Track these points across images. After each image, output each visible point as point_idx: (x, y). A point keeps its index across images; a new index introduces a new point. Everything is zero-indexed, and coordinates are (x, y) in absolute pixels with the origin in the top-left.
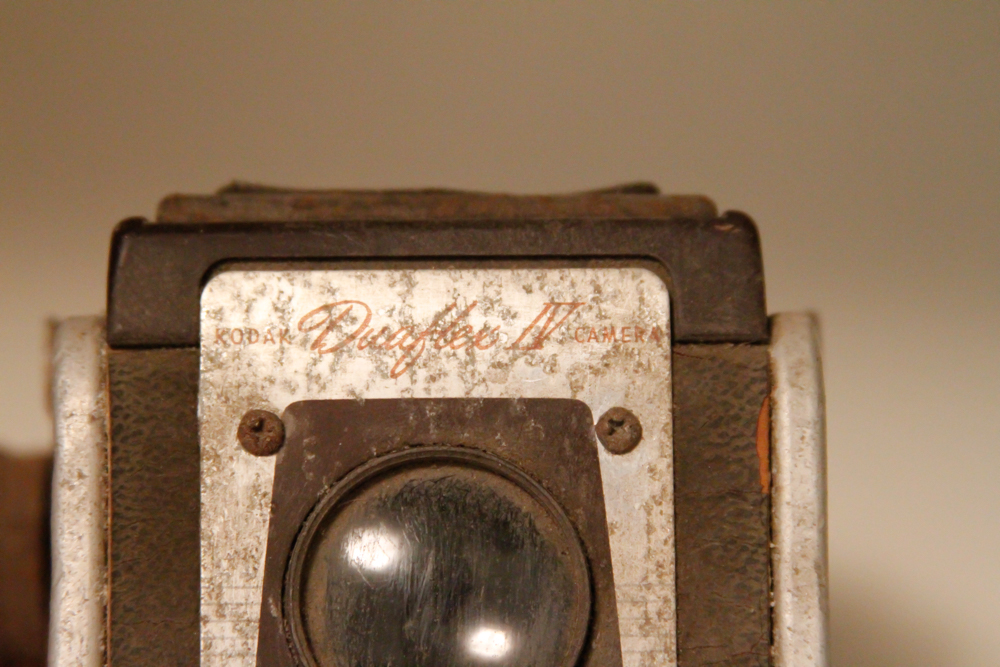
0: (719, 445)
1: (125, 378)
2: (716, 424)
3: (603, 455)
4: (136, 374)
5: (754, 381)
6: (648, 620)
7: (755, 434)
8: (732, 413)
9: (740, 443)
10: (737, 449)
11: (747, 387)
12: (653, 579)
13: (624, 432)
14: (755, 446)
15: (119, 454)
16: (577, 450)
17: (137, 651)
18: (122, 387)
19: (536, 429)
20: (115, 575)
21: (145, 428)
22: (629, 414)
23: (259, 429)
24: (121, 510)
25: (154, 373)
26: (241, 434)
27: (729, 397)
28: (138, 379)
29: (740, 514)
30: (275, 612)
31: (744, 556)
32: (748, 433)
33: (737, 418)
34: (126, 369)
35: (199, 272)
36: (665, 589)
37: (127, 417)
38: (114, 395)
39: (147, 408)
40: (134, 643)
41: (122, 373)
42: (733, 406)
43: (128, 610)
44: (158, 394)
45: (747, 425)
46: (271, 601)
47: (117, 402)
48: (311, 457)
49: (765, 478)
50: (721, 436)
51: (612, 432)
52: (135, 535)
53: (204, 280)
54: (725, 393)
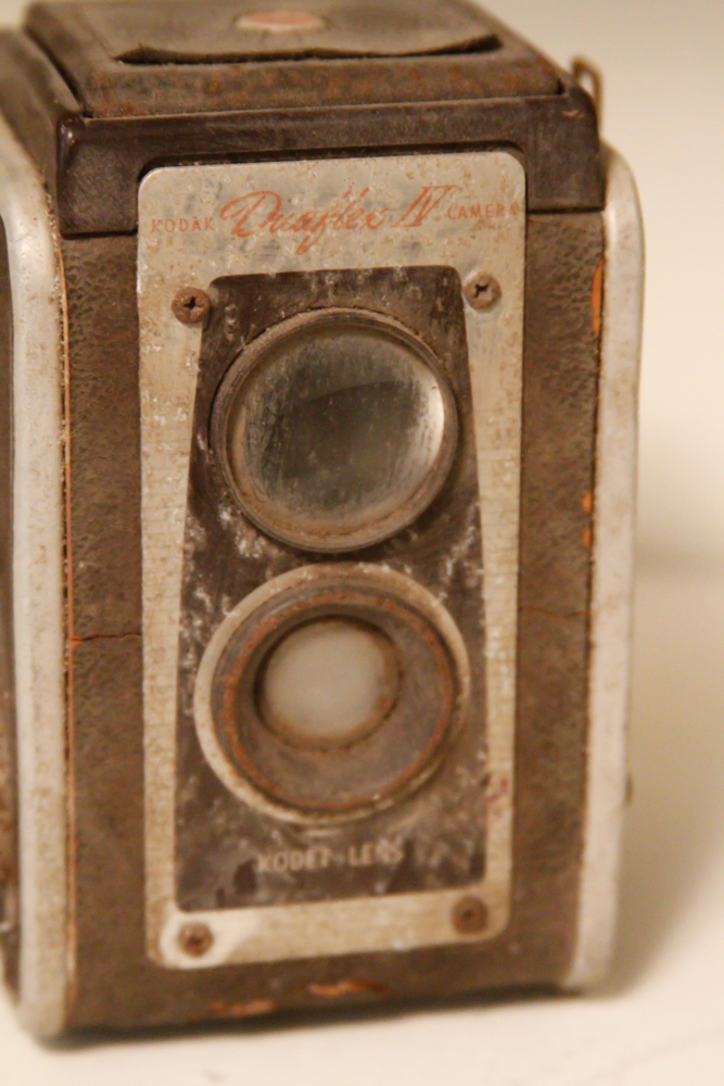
0: (560, 298)
1: (76, 263)
2: (559, 280)
3: (468, 309)
4: (86, 259)
5: (591, 244)
6: (498, 436)
7: (591, 289)
8: (573, 271)
9: (579, 296)
10: (574, 301)
11: (586, 251)
12: (504, 404)
13: (486, 296)
14: (590, 298)
15: (75, 328)
16: (446, 305)
17: (91, 481)
18: (74, 272)
19: (414, 291)
20: (72, 425)
21: (95, 305)
22: (491, 280)
23: (192, 304)
24: (76, 373)
25: (100, 257)
26: (175, 307)
27: (571, 259)
28: (86, 263)
29: (574, 351)
30: (202, 445)
31: (577, 383)
32: (586, 288)
33: (576, 276)
34: (77, 255)
35: (136, 170)
36: (513, 412)
37: (79, 297)
38: (69, 279)
39: (96, 288)
40: (89, 475)
41: (73, 258)
42: (573, 267)
43: (83, 450)
44: (103, 276)
45: (585, 282)
46: (199, 437)
47: (71, 286)
48: (231, 322)
49: (596, 324)
50: (564, 289)
51: (477, 295)
52: (88, 390)
53: (140, 178)
54: (567, 255)
